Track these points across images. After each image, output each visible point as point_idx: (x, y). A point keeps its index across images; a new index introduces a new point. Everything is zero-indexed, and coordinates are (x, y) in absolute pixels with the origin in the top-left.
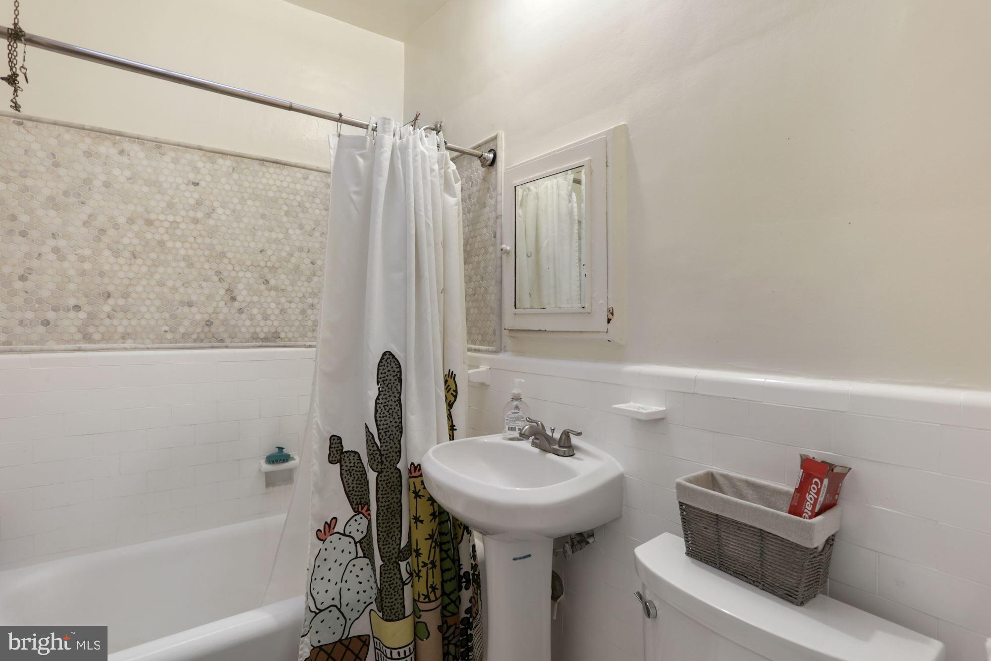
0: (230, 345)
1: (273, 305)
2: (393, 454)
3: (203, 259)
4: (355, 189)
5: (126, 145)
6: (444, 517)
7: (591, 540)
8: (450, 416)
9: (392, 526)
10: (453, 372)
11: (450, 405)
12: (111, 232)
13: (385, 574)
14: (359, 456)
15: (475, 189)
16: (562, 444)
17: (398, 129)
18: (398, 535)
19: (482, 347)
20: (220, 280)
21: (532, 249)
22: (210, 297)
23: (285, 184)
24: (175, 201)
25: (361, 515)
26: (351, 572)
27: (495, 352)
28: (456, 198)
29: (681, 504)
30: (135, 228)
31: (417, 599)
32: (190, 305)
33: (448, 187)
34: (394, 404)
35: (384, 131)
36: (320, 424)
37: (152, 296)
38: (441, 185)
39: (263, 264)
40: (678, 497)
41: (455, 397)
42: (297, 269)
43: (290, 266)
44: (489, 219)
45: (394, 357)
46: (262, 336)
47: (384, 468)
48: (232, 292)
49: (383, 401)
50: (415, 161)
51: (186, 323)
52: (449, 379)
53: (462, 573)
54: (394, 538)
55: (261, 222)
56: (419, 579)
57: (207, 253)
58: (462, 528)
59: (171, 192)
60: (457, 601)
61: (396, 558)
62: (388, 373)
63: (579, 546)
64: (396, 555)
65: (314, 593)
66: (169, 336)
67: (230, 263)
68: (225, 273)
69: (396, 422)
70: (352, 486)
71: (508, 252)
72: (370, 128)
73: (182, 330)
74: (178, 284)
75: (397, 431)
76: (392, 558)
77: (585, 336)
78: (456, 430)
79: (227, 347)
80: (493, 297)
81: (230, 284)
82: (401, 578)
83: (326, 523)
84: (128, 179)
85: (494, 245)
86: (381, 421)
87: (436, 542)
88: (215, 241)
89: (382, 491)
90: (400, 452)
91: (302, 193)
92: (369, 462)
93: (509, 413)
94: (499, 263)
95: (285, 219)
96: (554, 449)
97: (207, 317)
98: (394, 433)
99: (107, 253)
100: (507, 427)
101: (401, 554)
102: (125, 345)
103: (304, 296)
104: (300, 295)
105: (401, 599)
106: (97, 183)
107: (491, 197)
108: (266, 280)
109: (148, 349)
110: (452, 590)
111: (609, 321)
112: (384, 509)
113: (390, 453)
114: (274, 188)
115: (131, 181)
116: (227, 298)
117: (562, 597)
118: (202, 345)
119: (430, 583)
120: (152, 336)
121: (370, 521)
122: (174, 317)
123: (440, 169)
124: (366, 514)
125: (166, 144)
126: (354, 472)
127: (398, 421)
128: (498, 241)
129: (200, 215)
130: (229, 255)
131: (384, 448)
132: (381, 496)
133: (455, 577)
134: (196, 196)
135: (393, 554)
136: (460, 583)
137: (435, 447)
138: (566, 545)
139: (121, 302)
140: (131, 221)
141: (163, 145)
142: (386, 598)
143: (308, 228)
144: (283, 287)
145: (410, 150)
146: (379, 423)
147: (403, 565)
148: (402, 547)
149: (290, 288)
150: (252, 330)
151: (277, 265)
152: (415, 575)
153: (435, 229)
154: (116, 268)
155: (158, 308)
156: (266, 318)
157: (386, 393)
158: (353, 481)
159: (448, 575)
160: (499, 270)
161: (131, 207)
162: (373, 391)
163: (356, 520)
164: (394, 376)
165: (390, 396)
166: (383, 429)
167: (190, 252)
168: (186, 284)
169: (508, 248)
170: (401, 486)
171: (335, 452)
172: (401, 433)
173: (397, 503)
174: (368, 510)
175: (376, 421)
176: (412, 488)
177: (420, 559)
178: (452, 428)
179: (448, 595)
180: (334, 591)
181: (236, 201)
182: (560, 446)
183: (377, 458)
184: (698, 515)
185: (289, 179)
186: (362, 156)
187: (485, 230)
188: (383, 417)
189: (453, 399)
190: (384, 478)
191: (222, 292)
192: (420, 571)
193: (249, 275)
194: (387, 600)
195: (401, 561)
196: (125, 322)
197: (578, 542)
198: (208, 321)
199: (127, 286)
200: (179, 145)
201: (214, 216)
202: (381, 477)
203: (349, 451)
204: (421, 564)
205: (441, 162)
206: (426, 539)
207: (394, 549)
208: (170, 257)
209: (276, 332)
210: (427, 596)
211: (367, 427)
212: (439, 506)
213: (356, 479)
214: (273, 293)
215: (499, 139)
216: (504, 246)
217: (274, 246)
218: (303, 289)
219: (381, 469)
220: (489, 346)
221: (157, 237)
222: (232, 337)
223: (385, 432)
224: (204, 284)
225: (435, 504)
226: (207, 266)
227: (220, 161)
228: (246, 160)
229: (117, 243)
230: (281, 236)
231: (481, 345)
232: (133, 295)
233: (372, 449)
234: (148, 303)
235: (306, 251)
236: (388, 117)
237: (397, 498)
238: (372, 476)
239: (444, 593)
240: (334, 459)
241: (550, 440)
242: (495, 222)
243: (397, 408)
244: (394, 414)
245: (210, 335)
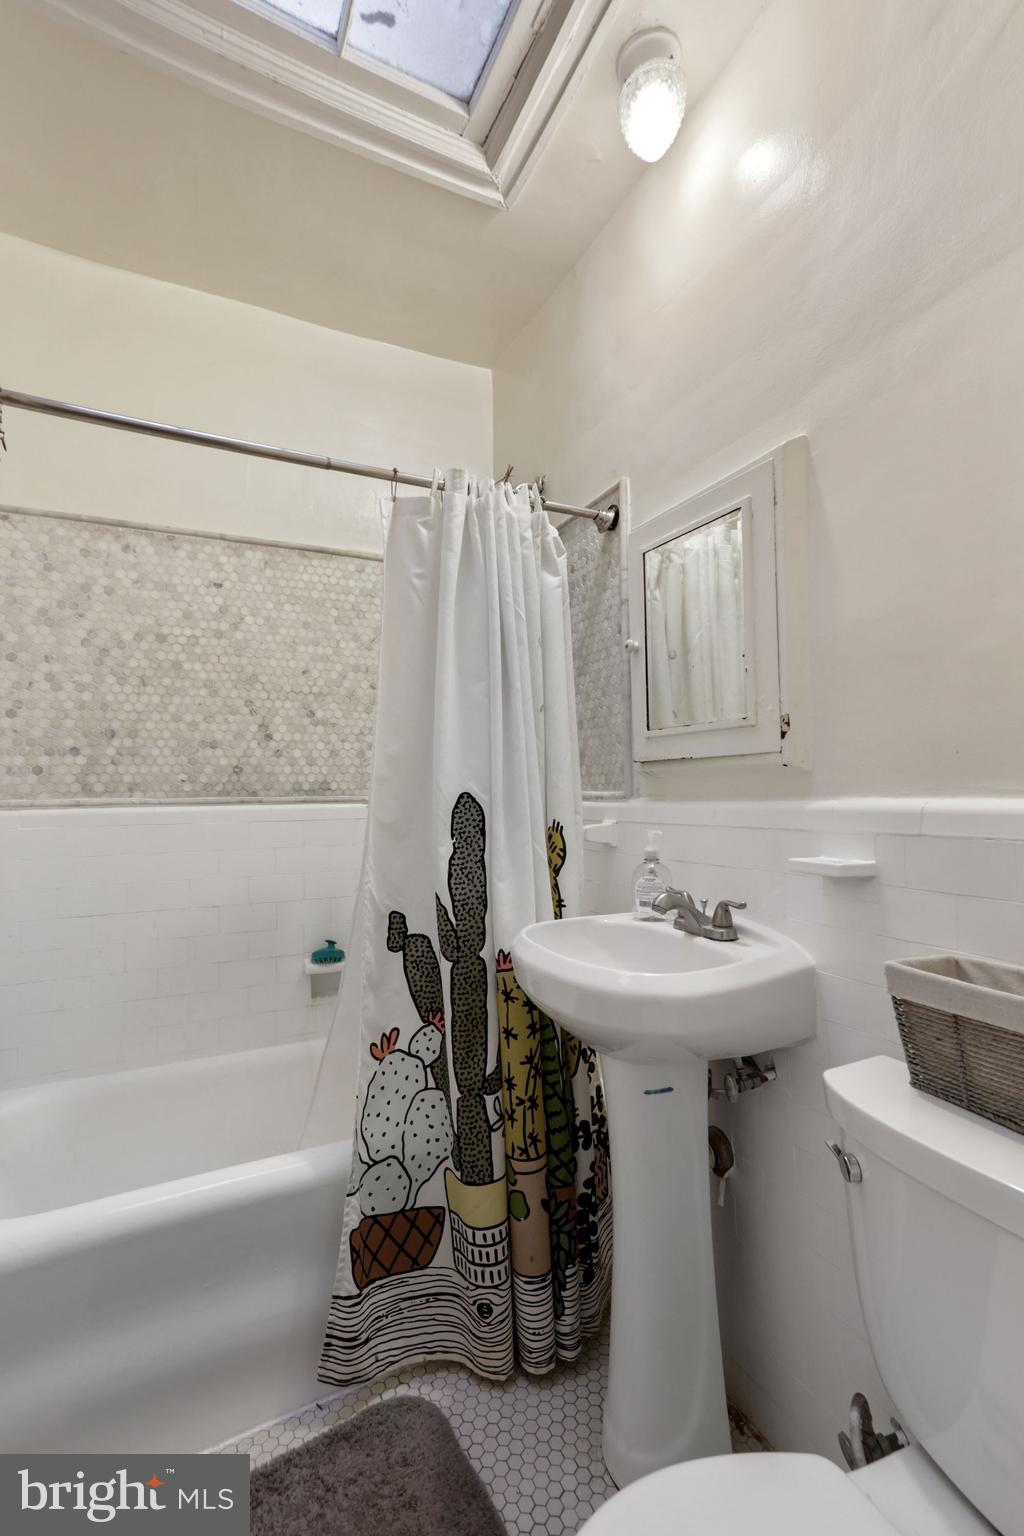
0: (264, 799)
1: (321, 746)
2: (474, 936)
3: (229, 685)
4: (418, 570)
5: (132, 538)
6: (549, 1033)
7: (770, 1076)
8: (556, 887)
9: (473, 1041)
10: (558, 823)
11: (556, 871)
12: (116, 652)
13: (464, 1111)
14: (429, 942)
15: (592, 565)
16: (718, 922)
17: (475, 485)
18: (481, 1055)
19: (605, 793)
20: (252, 712)
21: (676, 645)
22: (238, 736)
23: (333, 581)
24: (192, 609)
25: (432, 1027)
26: (418, 1109)
27: (624, 798)
28: (559, 578)
29: (897, 1002)
30: (144, 645)
31: (510, 1154)
32: (213, 745)
33: (547, 562)
34: (474, 866)
35: (454, 488)
36: (374, 893)
37: (166, 734)
38: (536, 559)
39: (306, 690)
40: (890, 989)
41: (563, 859)
42: (351, 695)
43: (343, 692)
44: (611, 607)
45: (474, 800)
46: (306, 787)
47: (462, 957)
48: (267, 727)
49: (460, 862)
50: (498, 526)
51: (209, 770)
52: (554, 833)
53: (578, 1123)
54: (476, 1060)
55: (303, 633)
56: (512, 1124)
57: (234, 676)
58: (577, 1052)
59: (187, 598)
60: (572, 1166)
61: (479, 1089)
62: (466, 823)
63: (749, 1083)
64: (479, 1085)
65: (367, 1135)
66: (187, 787)
67: (264, 689)
68: (258, 703)
69: (478, 892)
70: (419, 984)
71: (636, 650)
72: (435, 486)
73: (203, 779)
74: (199, 718)
75: (480, 904)
76: (473, 1089)
77: (748, 761)
78: (564, 906)
79: (260, 802)
80: (619, 719)
81: (264, 717)
82: (487, 1120)
83: (384, 1035)
84: (135, 582)
85: (619, 643)
86: (457, 889)
87: (536, 1068)
88: (244, 661)
89: (459, 989)
90: (484, 934)
91: (357, 592)
92: (442, 947)
93: (641, 880)
94: (626, 668)
95: (334, 628)
96: (706, 930)
97: (234, 762)
98: (475, 906)
99: (111, 679)
100: (638, 901)
101: (486, 1084)
102: (134, 799)
103: (362, 733)
104: (357, 731)
105: (487, 1152)
106: (98, 589)
107: (613, 575)
108: (311, 711)
109: (161, 804)
110: (562, 1146)
111: (783, 734)
112: (462, 1015)
113: (470, 934)
114: (320, 587)
115: (138, 585)
116: (260, 736)
117: (732, 1169)
118: (229, 799)
119: (529, 1130)
120: (166, 787)
121: (444, 1036)
122: (192, 761)
123: (535, 537)
124: (439, 1025)
125: (183, 534)
126: (422, 964)
127: (481, 890)
128: (625, 636)
129: (224, 626)
130: (263, 679)
131: (461, 927)
132: (457, 997)
133: (567, 1125)
134: (219, 601)
135: (475, 1083)
136: (575, 1138)
137: (534, 925)
138: (729, 1078)
139: (128, 743)
140: (139, 637)
141: (177, 536)
142: (466, 1149)
143: (365, 639)
144: (334, 721)
145: (491, 512)
146: (454, 891)
147: (489, 1100)
148: (488, 1073)
149: (342, 722)
150: (292, 779)
151: (326, 690)
152: (506, 1117)
153: (529, 621)
154: (122, 698)
155: (173, 751)
156: (311, 762)
157: (464, 850)
158: (421, 977)
159: (557, 1122)
160: (626, 679)
161: (139, 619)
162: (446, 848)
163: (425, 1034)
164: (474, 827)
165: (469, 855)
166: (459, 901)
167: (213, 676)
168: (209, 718)
169: (636, 644)
170: (486, 983)
171: (397, 936)
172: (485, 907)
173: (480, 1008)
174: (442, 1019)
175: (450, 889)
176: (502, 987)
177: (515, 1093)
178: (559, 904)
179: (557, 1154)
180: (394, 1137)
181: (270, 605)
182: (714, 926)
183: (452, 942)
184: (924, 1017)
185: (339, 574)
186: (425, 524)
187: (606, 624)
188: (460, 884)
189: (559, 862)
190: (461, 971)
191: (254, 728)
192: (513, 1111)
193: (288, 704)
194: (468, 1152)
195: (487, 1094)
196: (133, 769)
197: (748, 1075)
198: (236, 767)
199: (136, 722)
200: (196, 535)
201: (243, 627)
202: (458, 969)
203: (415, 935)
204: (515, 1101)
205: (538, 529)
206: (522, 1063)
207: (476, 1075)
208: (187, 684)
209: (325, 782)
210: (525, 1151)
211: (438, 898)
212: (542, 1014)
213: (426, 974)
214: (320, 729)
215: (622, 489)
216: (630, 641)
217: (320, 666)
218: (361, 723)
219: (458, 957)
220: (615, 790)
221: (172, 657)
222: (267, 789)
223: (462, 905)
224: (231, 718)
225: (534, 1012)
226: (234, 694)
227: (249, 554)
228: (282, 551)
229: (123, 666)
230: (330, 651)
231: (603, 790)
232: (143, 734)
233: (445, 929)
234: (161, 743)
235: (364, 670)
236: (458, 468)
237: (481, 1001)
238: (445, 967)
239: (549, 1150)
240: (395, 945)
241: (699, 917)
242: (620, 610)
243: (480, 872)
244: (475, 880)
245: (238, 786)
